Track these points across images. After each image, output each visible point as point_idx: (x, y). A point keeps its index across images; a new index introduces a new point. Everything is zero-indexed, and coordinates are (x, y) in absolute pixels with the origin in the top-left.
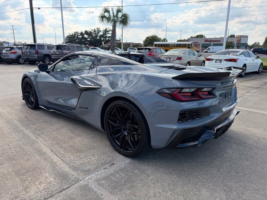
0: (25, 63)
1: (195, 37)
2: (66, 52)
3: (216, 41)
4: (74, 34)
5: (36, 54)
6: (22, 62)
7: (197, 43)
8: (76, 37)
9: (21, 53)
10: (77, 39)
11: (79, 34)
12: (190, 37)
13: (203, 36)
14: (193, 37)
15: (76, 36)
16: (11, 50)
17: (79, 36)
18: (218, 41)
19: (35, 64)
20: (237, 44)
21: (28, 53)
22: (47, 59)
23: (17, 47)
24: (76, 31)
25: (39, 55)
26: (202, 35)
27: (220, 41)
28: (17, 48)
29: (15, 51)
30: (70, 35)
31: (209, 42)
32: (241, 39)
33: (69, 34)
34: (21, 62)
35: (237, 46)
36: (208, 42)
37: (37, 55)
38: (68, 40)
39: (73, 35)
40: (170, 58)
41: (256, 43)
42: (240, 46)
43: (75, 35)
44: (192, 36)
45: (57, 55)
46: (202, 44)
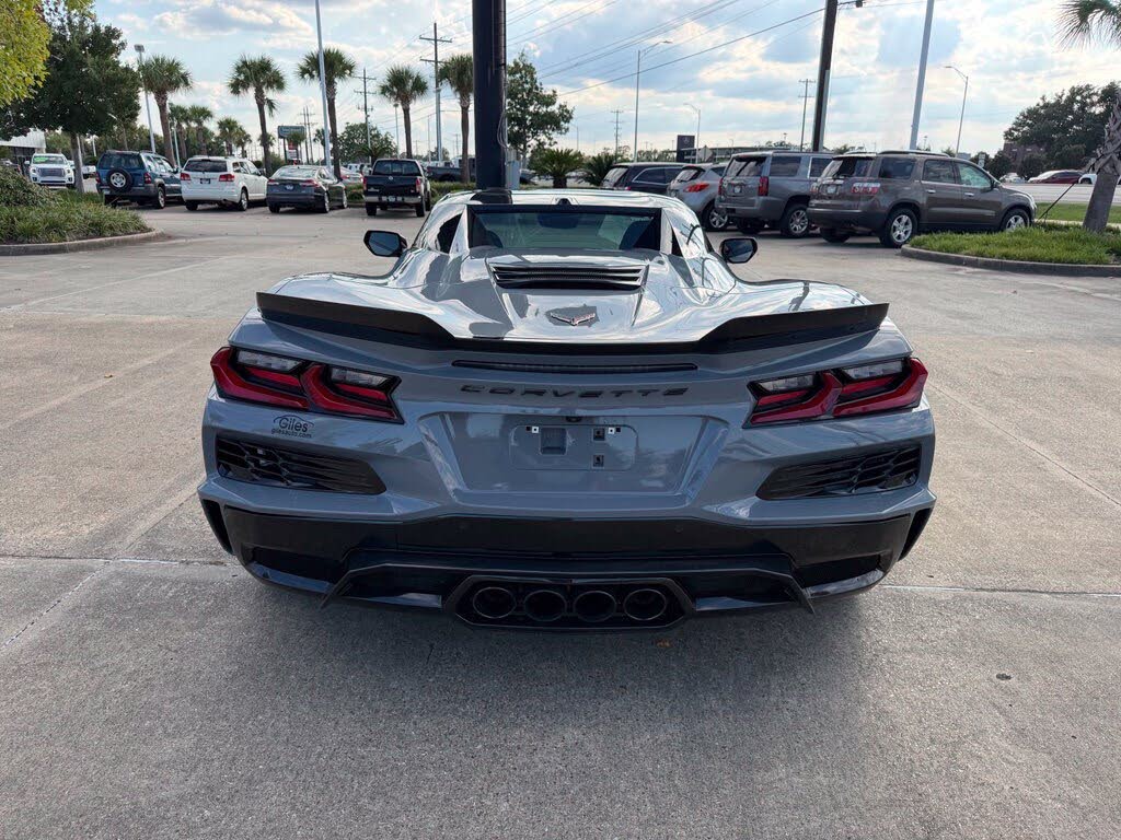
0: (729, 227)
2: (866, 185)
4: (1064, 98)
5: (760, 194)
6: (720, 223)
8: (1072, 113)
9: (717, 190)
10: (1076, 121)
11: (1095, 99)
15: (1076, 107)
16: (695, 177)
17: (1093, 104)
19: (761, 233)
21: (737, 190)
22: (798, 214)
23: (715, 166)
24: (1083, 84)
25: (772, 199)
28: (713, 169)
29: (705, 182)
30: (1046, 106)
33: (1043, 98)
34: (715, 223)
37: (762, 198)
38: (1026, 128)
39: (1058, 102)
43: (1071, 100)
45: (830, 198)
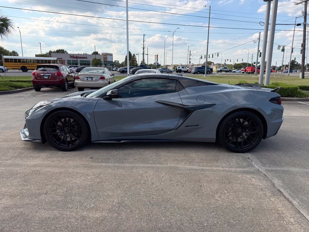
1: (54, 52)
3: (83, 58)
7: (62, 59)
12: (49, 51)
13: (65, 50)
14: (53, 52)
18: (84, 58)
20: (104, 61)
26: (63, 50)
27: (86, 58)
31: (76, 58)
32: (106, 56)
35: (104, 64)
36: (74, 58)
40: (92, 78)
41: (115, 61)
42: (107, 64)
44: (51, 50)
46: (68, 60)
